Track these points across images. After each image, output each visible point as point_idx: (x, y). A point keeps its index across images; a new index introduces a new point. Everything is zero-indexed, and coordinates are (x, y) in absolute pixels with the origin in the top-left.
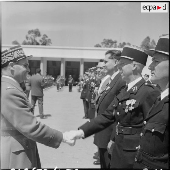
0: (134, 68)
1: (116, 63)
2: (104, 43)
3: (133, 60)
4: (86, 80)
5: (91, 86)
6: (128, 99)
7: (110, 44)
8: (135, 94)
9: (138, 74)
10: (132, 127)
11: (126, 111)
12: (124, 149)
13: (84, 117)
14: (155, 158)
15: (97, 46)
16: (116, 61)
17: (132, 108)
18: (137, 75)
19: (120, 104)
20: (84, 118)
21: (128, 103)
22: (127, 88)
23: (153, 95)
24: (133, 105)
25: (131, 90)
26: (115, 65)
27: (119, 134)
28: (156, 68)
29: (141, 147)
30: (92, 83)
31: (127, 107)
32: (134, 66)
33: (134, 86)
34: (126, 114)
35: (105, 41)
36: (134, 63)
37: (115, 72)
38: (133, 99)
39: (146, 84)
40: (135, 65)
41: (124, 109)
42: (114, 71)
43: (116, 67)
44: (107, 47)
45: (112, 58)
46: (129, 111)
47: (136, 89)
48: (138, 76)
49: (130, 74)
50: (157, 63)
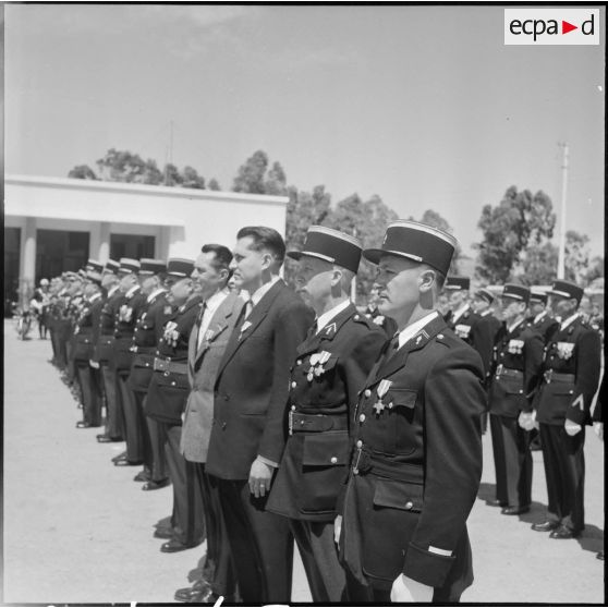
0: (336, 282)
1: (266, 261)
2: (108, 163)
3: (335, 263)
4: (91, 300)
5: (121, 319)
6: (316, 351)
7: (128, 169)
8: (331, 340)
9: (343, 293)
10: (324, 414)
11: (310, 377)
12: (305, 463)
13: (79, 423)
14: (398, 457)
15: (81, 173)
16: (266, 257)
17: (320, 370)
18: (340, 296)
19: (299, 362)
20: (81, 426)
21: (314, 359)
22: (316, 327)
23: (368, 343)
24: (324, 364)
25: (324, 330)
26: (265, 267)
27: (294, 431)
28: (390, 285)
29: (363, 443)
30: (124, 308)
31: (312, 368)
32: (336, 277)
33: (330, 323)
34: (310, 383)
35: (113, 156)
36: (336, 269)
37: (264, 283)
38: (326, 350)
39: (357, 317)
40: (336, 275)
41: (306, 374)
42: (261, 283)
43: (265, 271)
44: (118, 179)
45: (258, 249)
46: (315, 377)
47: (332, 330)
48: (341, 299)
49: (326, 295)
50: (390, 275)
